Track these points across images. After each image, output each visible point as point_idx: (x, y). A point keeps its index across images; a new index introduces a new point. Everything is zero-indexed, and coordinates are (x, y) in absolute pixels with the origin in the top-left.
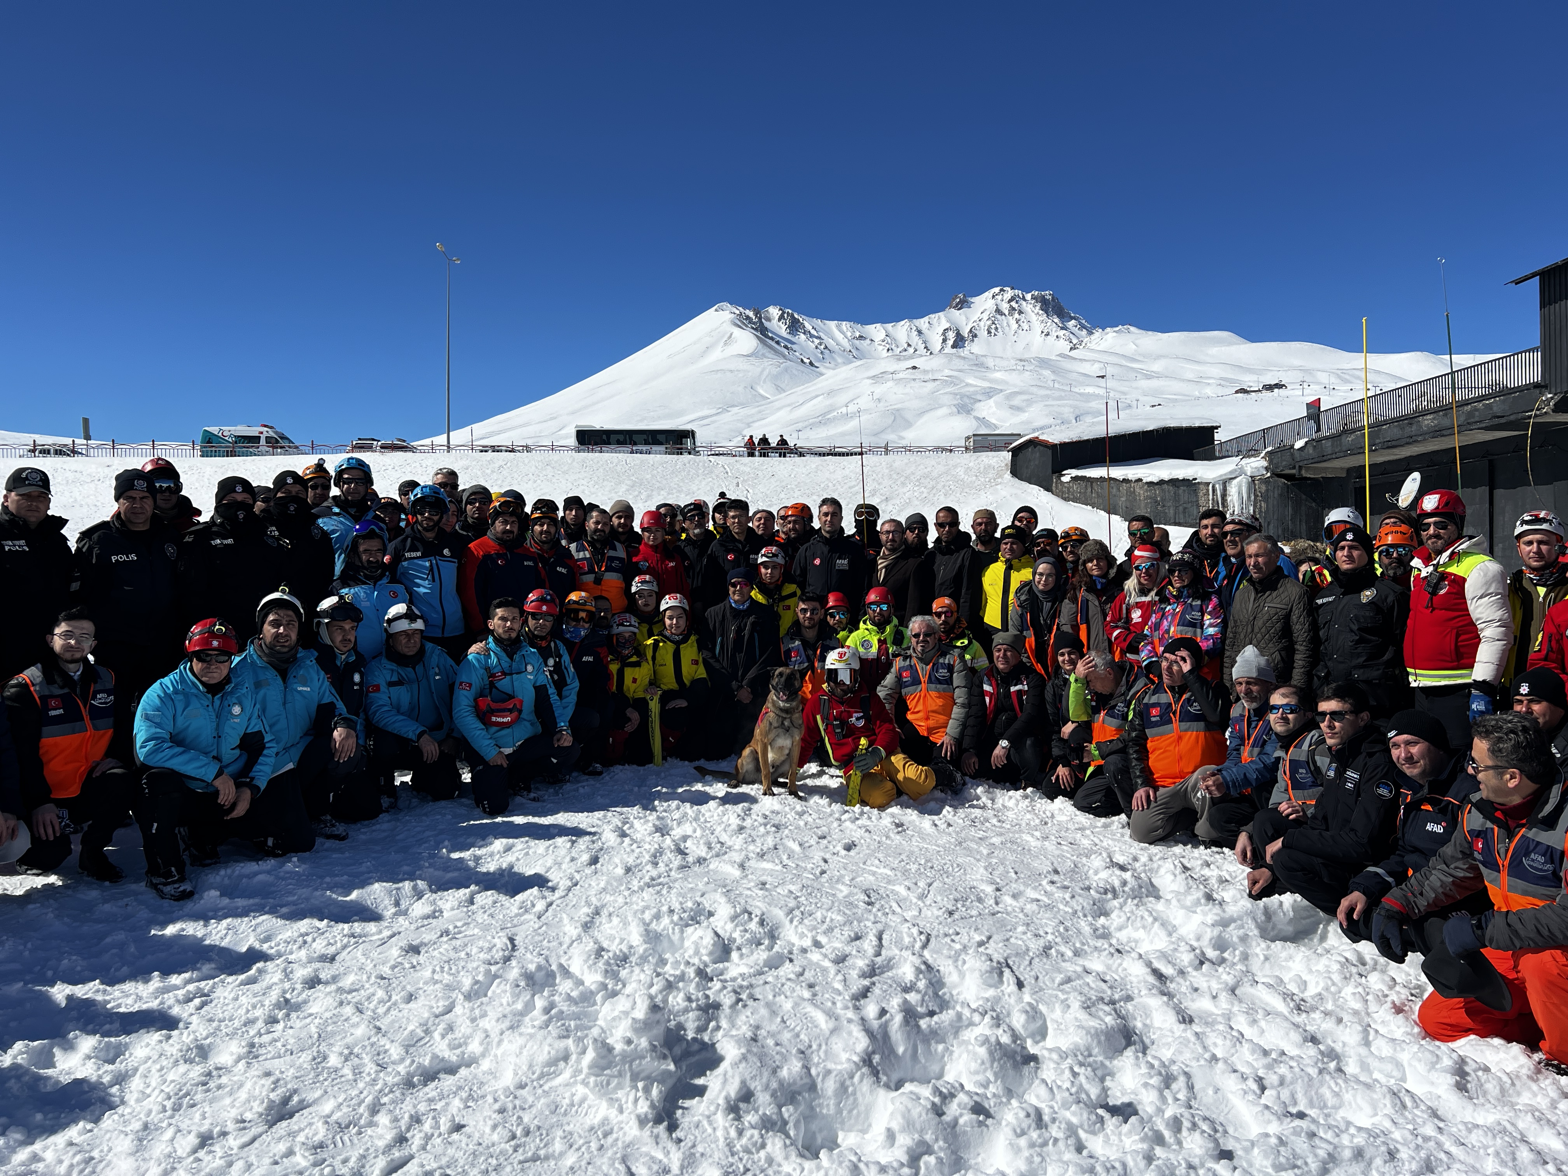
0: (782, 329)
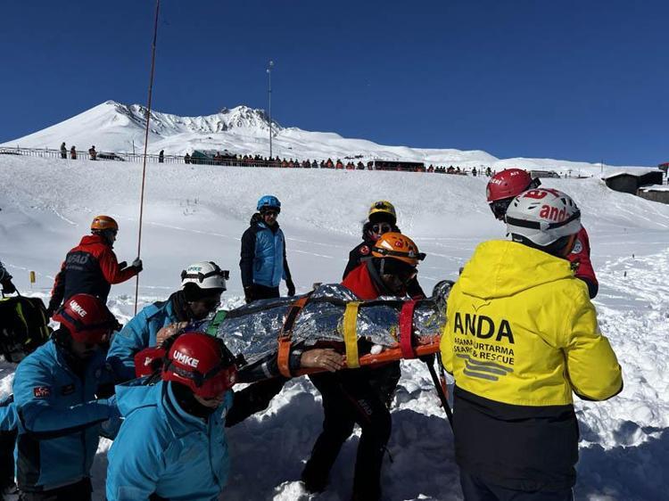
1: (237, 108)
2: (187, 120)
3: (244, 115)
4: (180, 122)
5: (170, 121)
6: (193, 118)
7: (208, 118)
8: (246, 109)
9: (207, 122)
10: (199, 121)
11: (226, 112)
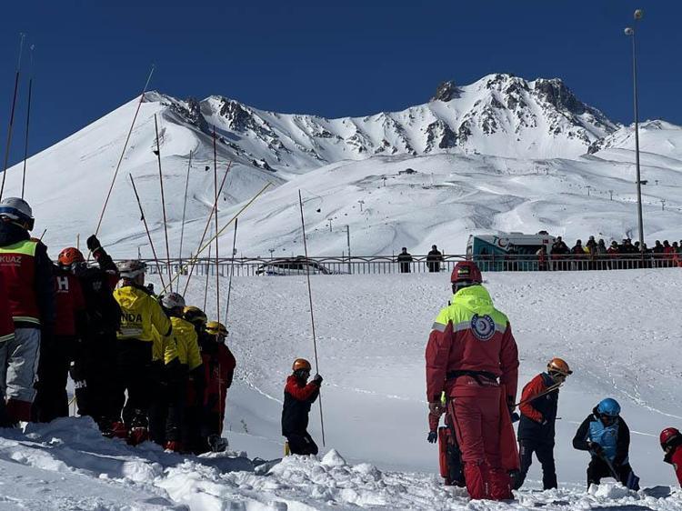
0: (226, 124)
1: (483, 82)
2: (345, 127)
3: (504, 98)
4: (325, 134)
5: (299, 134)
6: (361, 120)
7: (403, 117)
8: (508, 82)
9: (399, 128)
10: (377, 126)
11: (452, 94)
